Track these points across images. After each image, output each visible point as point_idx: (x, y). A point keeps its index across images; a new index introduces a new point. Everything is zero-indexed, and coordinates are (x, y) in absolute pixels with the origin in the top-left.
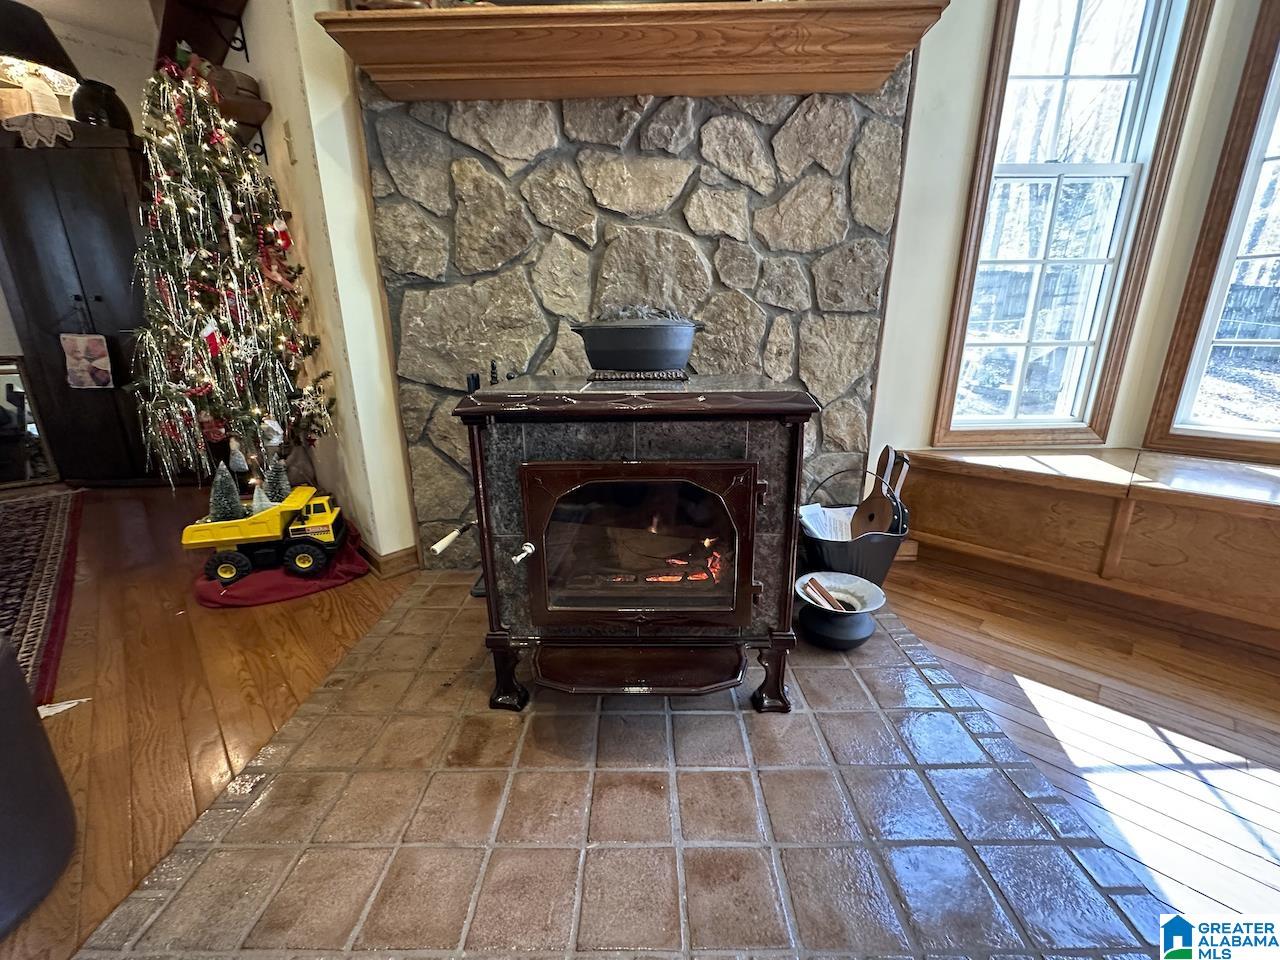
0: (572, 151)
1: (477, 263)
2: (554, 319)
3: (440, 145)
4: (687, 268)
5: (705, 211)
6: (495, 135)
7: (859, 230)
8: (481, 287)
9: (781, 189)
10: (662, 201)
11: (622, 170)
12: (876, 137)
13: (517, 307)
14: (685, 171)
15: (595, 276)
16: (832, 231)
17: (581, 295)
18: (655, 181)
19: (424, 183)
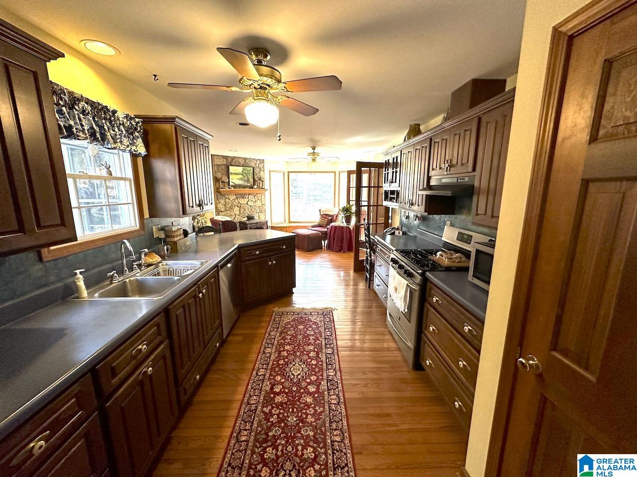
0: (237, 198)
1: (228, 209)
2: (236, 215)
3: (224, 197)
4: (248, 209)
5: (249, 203)
6: (230, 196)
7: (263, 204)
8: (228, 212)
9: (256, 201)
10: (246, 202)
11: (242, 200)
12: (263, 197)
13: (232, 213)
14: (247, 200)
15: (240, 210)
16: (261, 205)
17: (238, 212)
18: (245, 201)
19: (222, 201)
